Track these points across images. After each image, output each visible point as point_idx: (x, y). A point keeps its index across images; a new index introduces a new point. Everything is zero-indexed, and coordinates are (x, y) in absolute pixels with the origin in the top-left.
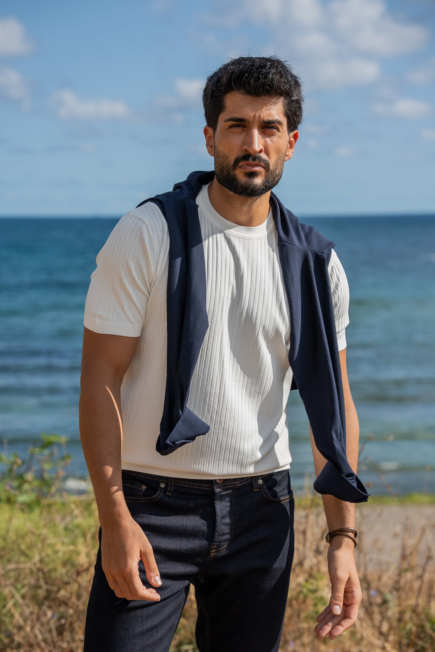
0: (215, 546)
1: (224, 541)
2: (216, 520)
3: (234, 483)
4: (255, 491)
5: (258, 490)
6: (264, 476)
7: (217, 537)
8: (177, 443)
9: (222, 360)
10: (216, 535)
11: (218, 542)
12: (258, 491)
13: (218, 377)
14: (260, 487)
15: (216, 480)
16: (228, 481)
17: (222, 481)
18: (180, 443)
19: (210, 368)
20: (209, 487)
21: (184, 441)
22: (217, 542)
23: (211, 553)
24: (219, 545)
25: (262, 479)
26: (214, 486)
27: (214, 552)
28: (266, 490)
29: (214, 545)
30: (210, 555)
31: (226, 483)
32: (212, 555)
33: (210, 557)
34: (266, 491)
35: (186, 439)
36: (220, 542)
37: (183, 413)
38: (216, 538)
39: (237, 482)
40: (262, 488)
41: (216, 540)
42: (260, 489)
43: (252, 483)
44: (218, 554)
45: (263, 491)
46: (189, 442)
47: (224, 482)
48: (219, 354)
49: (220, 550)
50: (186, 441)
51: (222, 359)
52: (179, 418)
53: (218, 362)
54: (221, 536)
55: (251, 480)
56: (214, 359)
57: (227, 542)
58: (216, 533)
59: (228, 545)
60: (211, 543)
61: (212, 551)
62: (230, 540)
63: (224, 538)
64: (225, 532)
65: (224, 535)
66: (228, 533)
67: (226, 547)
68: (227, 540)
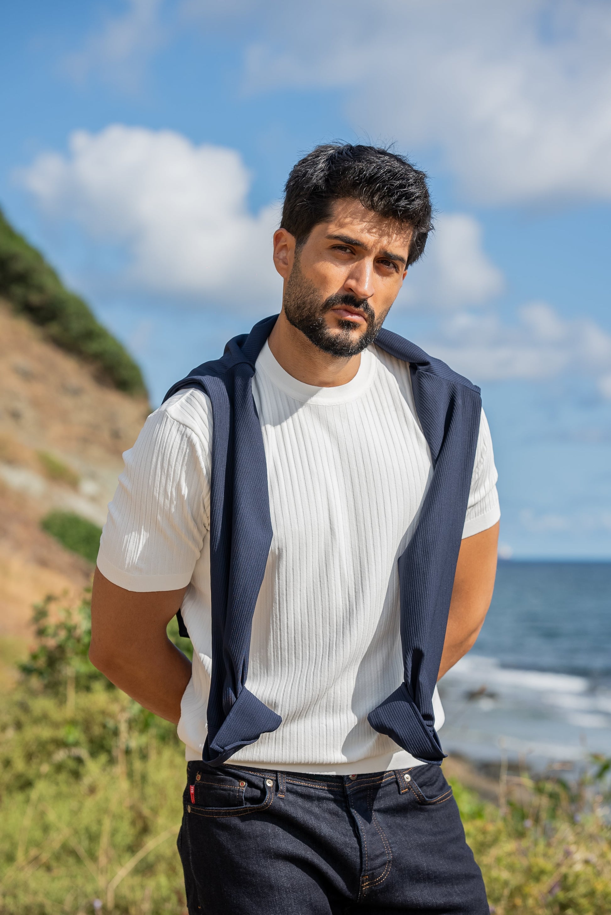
0: (367, 877)
1: (379, 867)
2: (360, 837)
3: (372, 779)
4: (402, 791)
5: (407, 790)
6: (410, 769)
7: (367, 864)
8: (226, 748)
9: (347, 593)
10: (366, 861)
11: (370, 870)
12: (406, 792)
13: (345, 618)
14: (409, 786)
15: (348, 776)
16: (363, 777)
17: (356, 777)
18: (234, 748)
19: (330, 608)
20: (337, 787)
21: (239, 744)
22: (368, 870)
23: (363, 887)
24: (373, 873)
25: (410, 773)
26: (345, 784)
27: (366, 885)
28: (418, 789)
29: (364, 876)
30: (362, 890)
31: (361, 779)
32: (365, 890)
33: (361, 893)
34: (419, 791)
35: (243, 740)
36: (375, 869)
37: (237, 698)
38: (365, 865)
39: (377, 777)
40: (412, 788)
41: (367, 868)
42: (409, 789)
43: (397, 780)
44: (375, 886)
45: (415, 792)
46: (248, 743)
47: (359, 778)
48: (340, 585)
49: (377, 882)
50: (243, 743)
51: (345, 590)
52: (230, 707)
53: (341, 596)
54: (372, 860)
55: (395, 775)
56: (334, 595)
57: (384, 866)
58: (365, 857)
59: (387, 871)
60: (361, 874)
61: (363, 883)
62: (389, 862)
63: (379, 861)
64: (378, 853)
65: (377, 856)
66: (383, 854)
67: (385, 875)
68: (384, 864)
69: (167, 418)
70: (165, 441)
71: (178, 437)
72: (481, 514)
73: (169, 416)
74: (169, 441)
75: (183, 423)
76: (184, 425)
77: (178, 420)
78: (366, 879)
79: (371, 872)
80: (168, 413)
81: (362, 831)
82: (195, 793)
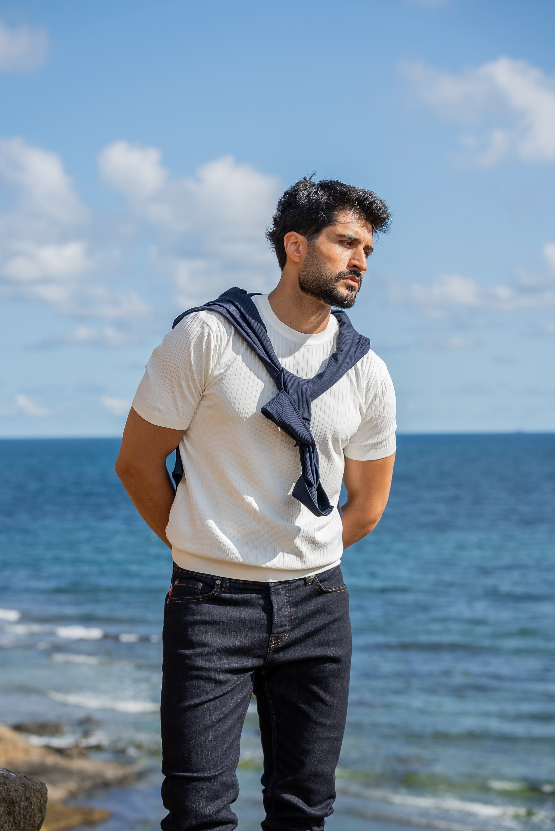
1: (282, 633)
2: (273, 612)
4: (308, 584)
5: (311, 583)
10: (274, 627)
11: (276, 634)
12: (310, 585)
14: (313, 581)
23: (271, 645)
24: (277, 636)
27: (273, 644)
28: (318, 583)
29: (272, 637)
30: (270, 647)
32: (272, 647)
33: (270, 649)
36: (279, 633)
38: (274, 629)
41: (275, 632)
42: (313, 583)
44: (278, 645)
45: (316, 585)
49: (280, 642)
54: (278, 627)
58: (274, 625)
59: (286, 636)
60: (271, 635)
61: (271, 642)
62: (288, 631)
63: (282, 629)
64: (283, 624)
65: (281, 626)
66: (285, 625)
67: (285, 638)
68: (285, 632)
69: (198, 317)
70: (192, 331)
71: (200, 329)
72: (385, 447)
73: (199, 317)
74: (194, 331)
75: (206, 322)
76: (206, 324)
77: (204, 320)
78: (273, 639)
79: (277, 635)
80: (199, 315)
81: (275, 609)
82: (172, 591)
